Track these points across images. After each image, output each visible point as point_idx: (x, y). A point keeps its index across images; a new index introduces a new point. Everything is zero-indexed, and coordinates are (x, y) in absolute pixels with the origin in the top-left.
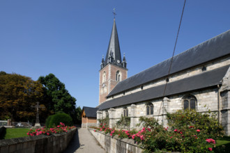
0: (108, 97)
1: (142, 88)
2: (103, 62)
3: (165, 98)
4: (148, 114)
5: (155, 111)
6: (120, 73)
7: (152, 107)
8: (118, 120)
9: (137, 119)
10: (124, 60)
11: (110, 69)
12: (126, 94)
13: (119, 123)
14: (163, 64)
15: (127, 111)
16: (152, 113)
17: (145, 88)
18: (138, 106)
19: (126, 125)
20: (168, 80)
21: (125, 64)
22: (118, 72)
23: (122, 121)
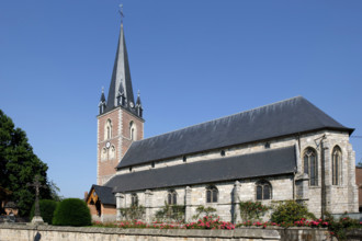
0: (119, 169)
1: (185, 160)
2: (103, 99)
3: (237, 182)
4: (209, 200)
5: (220, 197)
6: (134, 126)
7: (216, 191)
8: (158, 209)
9: (194, 209)
10: (139, 102)
11: (120, 117)
12: (157, 166)
13: (160, 214)
14: (210, 125)
15: (175, 195)
16: (215, 200)
17: (190, 160)
18: (194, 189)
19: (173, 217)
20: (223, 154)
21: (141, 110)
22: (131, 123)
23: (166, 210)
